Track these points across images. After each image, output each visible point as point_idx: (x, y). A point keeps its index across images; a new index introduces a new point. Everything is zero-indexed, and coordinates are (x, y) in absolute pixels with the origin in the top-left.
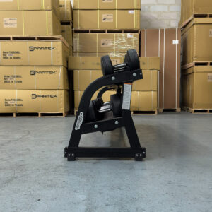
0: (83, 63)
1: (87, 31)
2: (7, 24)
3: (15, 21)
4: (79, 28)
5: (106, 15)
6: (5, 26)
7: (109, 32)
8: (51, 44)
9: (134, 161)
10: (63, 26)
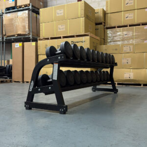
0: (106, 50)
1: (115, 27)
2: (60, 29)
3: (64, 27)
4: (108, 26)
5: (128, 14)
6: (59, 30)
7: (130, 26)
8: (83, 38)
9: (59, 114)
10: (97, 26)
